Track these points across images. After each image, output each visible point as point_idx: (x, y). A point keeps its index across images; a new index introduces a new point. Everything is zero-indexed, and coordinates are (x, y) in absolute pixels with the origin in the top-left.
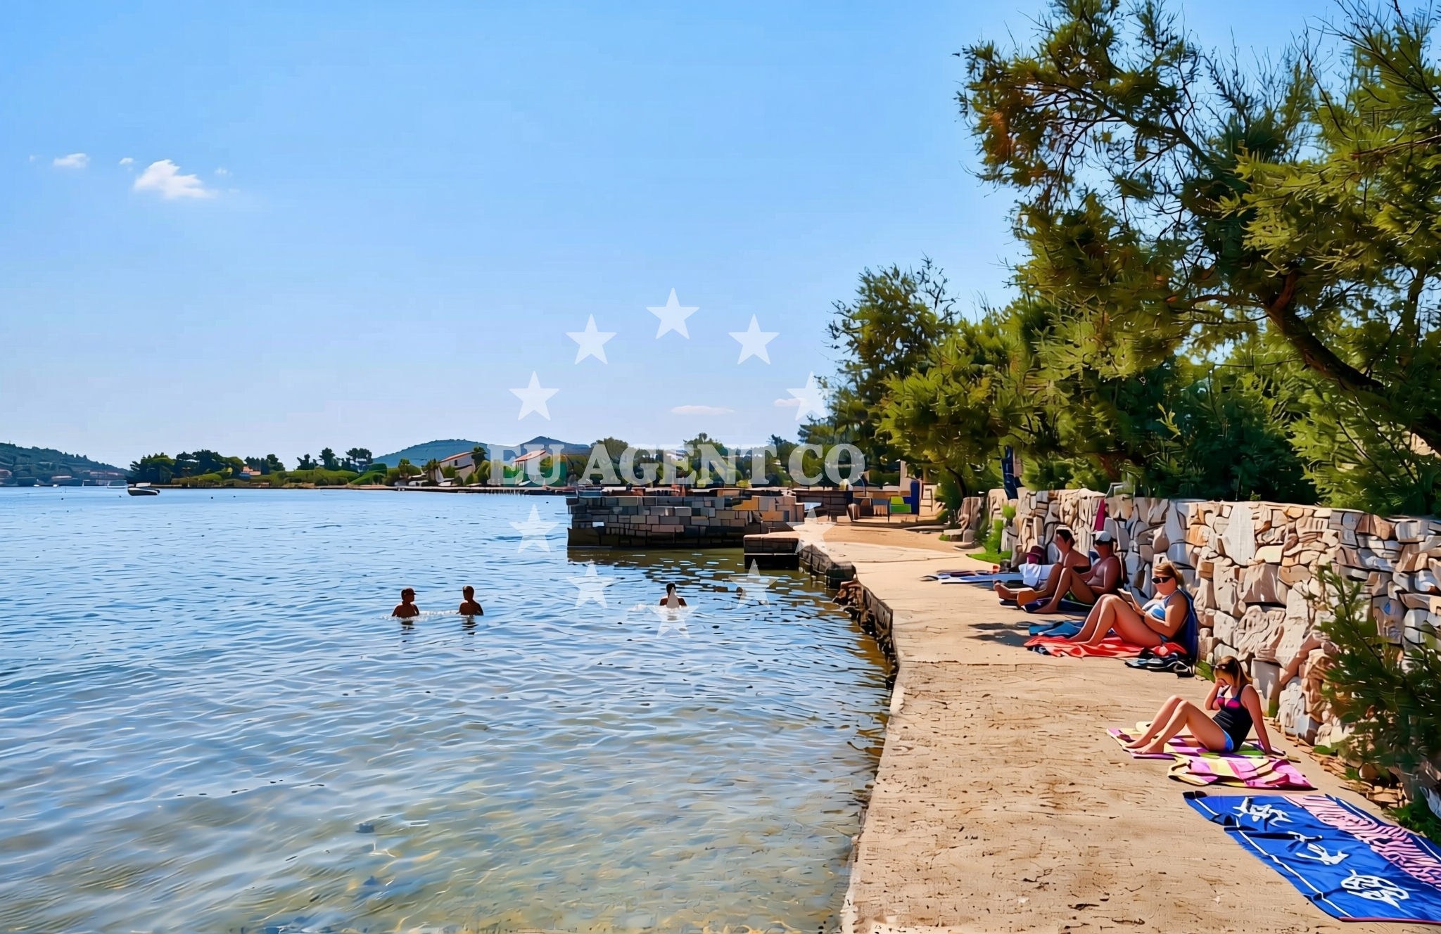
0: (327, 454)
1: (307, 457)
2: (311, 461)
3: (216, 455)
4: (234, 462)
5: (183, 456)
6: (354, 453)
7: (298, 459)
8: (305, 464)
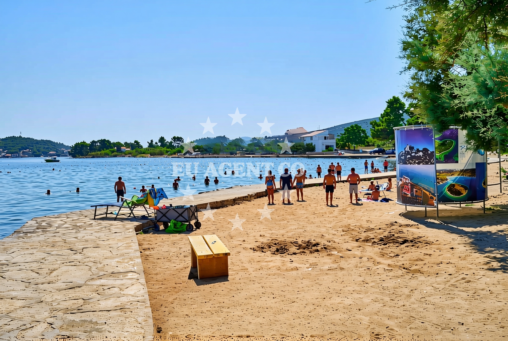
0: (162, 140)
1: (152, 141)
2: (154, 143)
3: (108, 141)
4: (118, 145)
5: (93, 142)
6: (175, 139)
7: (148, 142)
8: (151, 145)
